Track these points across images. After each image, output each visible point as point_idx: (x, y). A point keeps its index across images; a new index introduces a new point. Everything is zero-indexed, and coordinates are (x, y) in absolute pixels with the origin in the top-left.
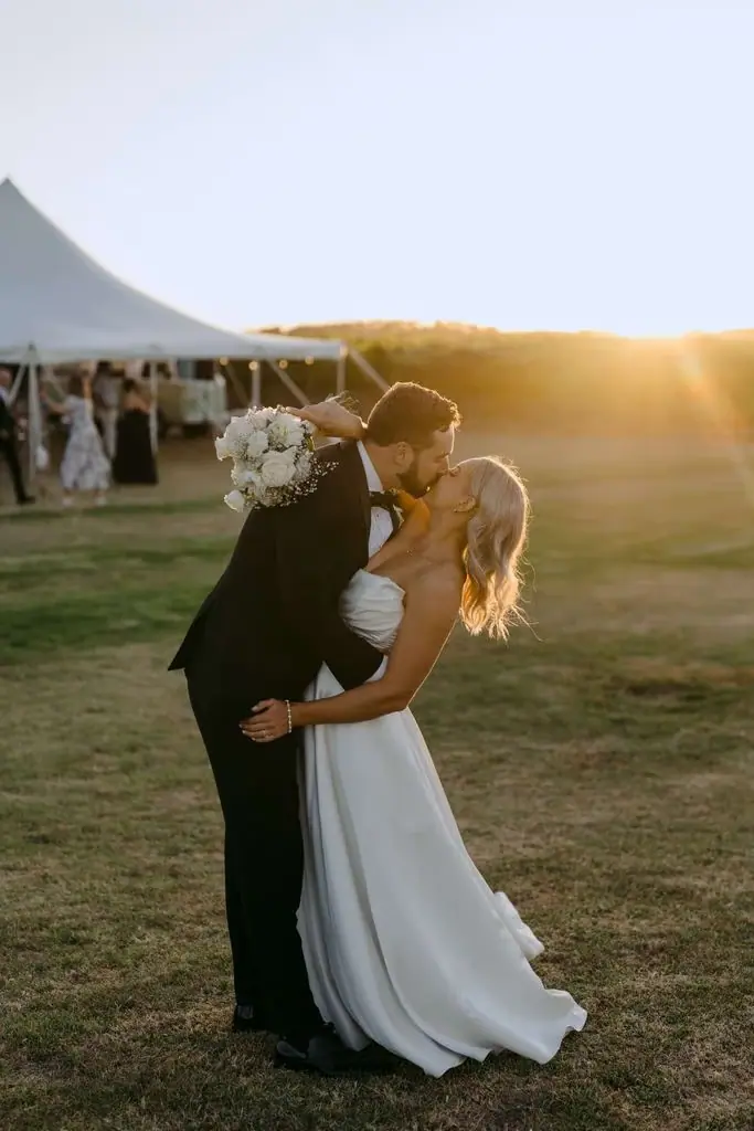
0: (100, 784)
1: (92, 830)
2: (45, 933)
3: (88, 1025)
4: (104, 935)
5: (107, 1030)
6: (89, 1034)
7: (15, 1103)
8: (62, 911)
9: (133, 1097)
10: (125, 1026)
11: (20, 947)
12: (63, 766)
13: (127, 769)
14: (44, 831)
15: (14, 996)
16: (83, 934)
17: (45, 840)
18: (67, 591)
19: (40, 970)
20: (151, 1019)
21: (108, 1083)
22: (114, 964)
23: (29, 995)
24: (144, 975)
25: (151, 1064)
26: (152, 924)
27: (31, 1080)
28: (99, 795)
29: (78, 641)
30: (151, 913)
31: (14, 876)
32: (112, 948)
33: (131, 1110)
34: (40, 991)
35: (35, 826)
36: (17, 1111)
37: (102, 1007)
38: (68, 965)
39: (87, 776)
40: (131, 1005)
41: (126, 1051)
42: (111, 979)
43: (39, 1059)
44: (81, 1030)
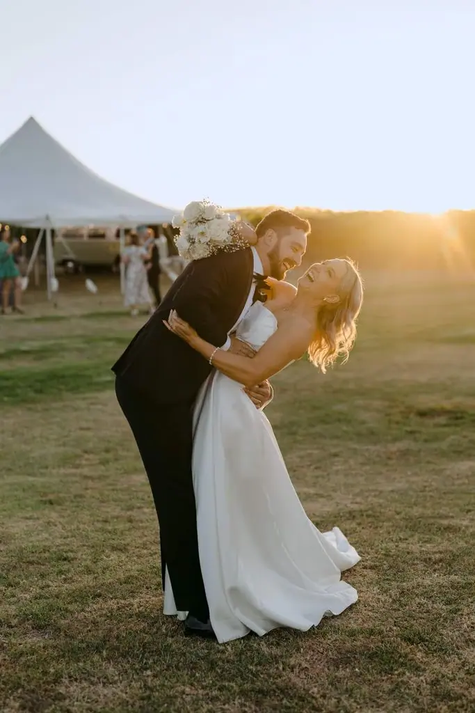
0: (86, 471)
1: (81, 496)
2: (47, 555)
3: (70, 607)
4: (84, 557)
5: (83, 610)
6: (72, 613)
7: (21, 654)
8: (59, 541)
9: (98, 650)
10: (95, 609)
11: (31, 563)
12: (65, 461)
13: (104, 462)
14: (51, 497)
15: (26, 590)
16: (71, 555)
17: (51, 503)
18: (69, 360)
19: (43, 576)
20: (112, 604)
21: (82, 641)
22: (89, 571)
23: (35, 590)
24: (108, 578)
25: (111, 630)
26: (114, 549)
27: (34, 640)
28: (86, 477)
29: (75, 390)
30: (115, 543)
31: (30, 523)
32: (89, 563)
33: (96, 658)
34: (42, 588)
35: (45, 494)
36: (23, 659)
37: (81, 597)
38: (61, 572)
39: (77, 467)
40: (99, 595)
41: (95, 623)
42: (88, 580)
43: (39, 628)
44: (66, 610)
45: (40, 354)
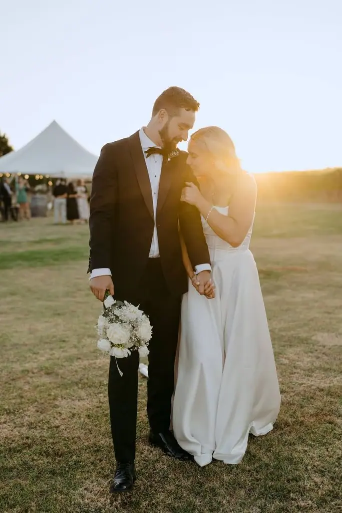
0: (79, 299)
1: (75, 312)
2: (55, 339)
3: (64, 364)
4: (74, 340)
5: (71, 365)
6: (65, 367)
7: (38, 386)
8: (61, 333)
9: (77, 384)
10: (76, 365)
11: (47, 343)
12: (67, 294)
14: (58, 312)
15: (42, 356)
16: (67, 339)
17: (59, 314)
19: (52, 349)
20: (86, 363)
21: (69, 380)
22: (75, 347)
23: (47, 356)
24: (85, 350)
25: (84, 375)
26: (89, 336)
27: (46, 380)
29: (74, 259)
33: (76, 388)
34: (51, 355)
35: (56, 310)
36: (38, 389)
37: (70, 359)
38: (61, 348)
39: (74, 297)
40: (80, 358)
41: (76, 371)
42: (74, 351)
43: (48, 374)
44: (62, 366)
45: (57, 241)
